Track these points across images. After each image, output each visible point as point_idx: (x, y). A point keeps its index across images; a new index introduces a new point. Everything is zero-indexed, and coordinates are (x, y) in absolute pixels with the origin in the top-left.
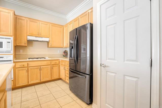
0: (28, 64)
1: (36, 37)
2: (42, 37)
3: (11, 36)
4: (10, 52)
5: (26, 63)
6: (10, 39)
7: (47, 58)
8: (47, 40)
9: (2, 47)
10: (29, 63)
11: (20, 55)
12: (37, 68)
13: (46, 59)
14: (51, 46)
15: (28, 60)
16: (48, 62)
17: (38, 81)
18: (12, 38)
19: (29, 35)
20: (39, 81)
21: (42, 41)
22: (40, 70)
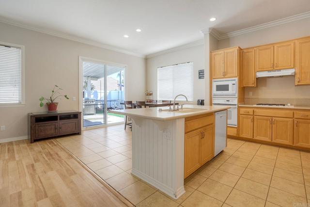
0: (253, 111)
1: (269, 71)
2: (280, 70)
3: (236, 77)
4: (235, 95)
5: (252, 110)
6: (235, 80)
7: (289, 106)
8: (290, 72)
9: (228, 90)
10: (255, 110)
11: (249, 98)
12: (267, 120)
13: (286, 107)
14: (300, 84)
15: (255, 106)
16: (288, 111)
17: (267, 139)
18: (237, 79)
19: (258, 71)
20: (270, 141)
21: (282, 76)
22: (272, 123)
